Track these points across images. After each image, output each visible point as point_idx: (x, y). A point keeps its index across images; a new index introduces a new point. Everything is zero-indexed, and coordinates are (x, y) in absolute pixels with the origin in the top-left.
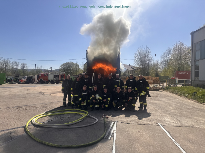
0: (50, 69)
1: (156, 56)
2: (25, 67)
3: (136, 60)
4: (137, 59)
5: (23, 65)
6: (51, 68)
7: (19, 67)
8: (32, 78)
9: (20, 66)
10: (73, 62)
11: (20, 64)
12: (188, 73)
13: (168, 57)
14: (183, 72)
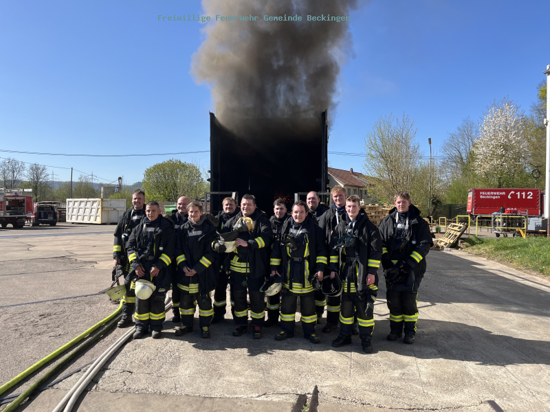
0: (117, 183)
1: (430, 143)
2: (43, 176)
3: (372, 156)
4: (373, 153)
5: (36, 170)
6: (120, 178)
7: (25, 176)
8: (52, 208)
9: (25, 172)
10: (183, 162)
11: (27, 166)
12: (509, 197)
13: (462, 148)
14: (495, 193)
